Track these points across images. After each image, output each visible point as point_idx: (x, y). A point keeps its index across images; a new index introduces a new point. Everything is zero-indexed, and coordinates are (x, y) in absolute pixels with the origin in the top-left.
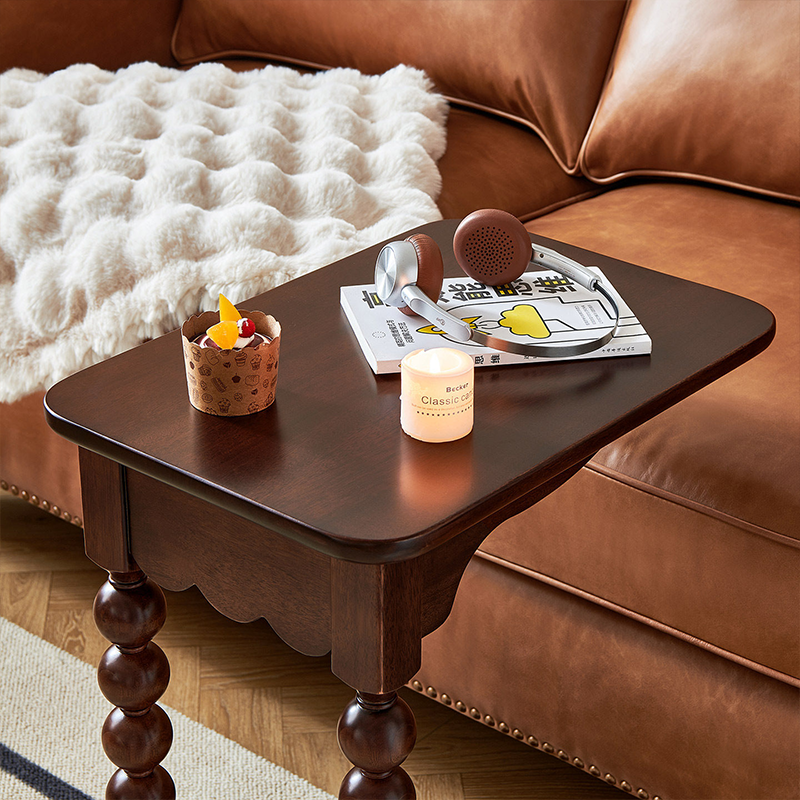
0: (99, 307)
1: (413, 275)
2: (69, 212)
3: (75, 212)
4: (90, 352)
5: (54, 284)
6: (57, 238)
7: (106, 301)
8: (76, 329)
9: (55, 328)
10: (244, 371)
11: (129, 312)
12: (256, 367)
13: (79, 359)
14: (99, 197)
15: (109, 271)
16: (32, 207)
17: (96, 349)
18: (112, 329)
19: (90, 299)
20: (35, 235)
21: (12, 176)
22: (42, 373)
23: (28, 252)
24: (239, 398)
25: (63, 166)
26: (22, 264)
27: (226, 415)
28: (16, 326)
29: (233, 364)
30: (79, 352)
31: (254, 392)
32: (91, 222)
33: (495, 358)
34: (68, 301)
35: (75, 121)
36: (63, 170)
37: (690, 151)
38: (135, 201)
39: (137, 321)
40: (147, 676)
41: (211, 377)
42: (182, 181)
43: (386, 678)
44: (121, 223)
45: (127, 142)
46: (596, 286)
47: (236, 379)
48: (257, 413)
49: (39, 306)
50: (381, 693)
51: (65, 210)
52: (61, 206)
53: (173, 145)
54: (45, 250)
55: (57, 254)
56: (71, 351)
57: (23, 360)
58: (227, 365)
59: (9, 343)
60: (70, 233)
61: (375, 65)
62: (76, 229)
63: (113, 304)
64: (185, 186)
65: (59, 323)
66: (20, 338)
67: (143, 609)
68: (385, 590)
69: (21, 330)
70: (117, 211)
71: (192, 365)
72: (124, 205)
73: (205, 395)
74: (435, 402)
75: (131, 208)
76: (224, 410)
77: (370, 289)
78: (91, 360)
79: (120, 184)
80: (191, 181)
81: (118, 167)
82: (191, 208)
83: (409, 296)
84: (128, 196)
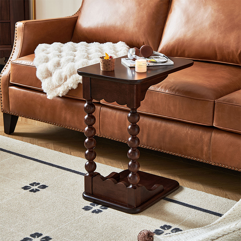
0: (70, 78)
2: (63, 63)
3: (64, 62)
5: (61, 75)
6: (60, 67)
7: (72, 76)
8: (65, 83)
9: (61, 83)
11: (76, 78)
12: (112, 62)
13: (66, 88)
14: (68, 59)
15: (72, 71)
16: (55, 62)
17: (69, 86)
18: (73, 81)
19: (68, 77)
20: (56, 67)
21: (50, 58)
22: (58, 92)
23: (55, 70)
24: (109, 68)
25: (60, 56)
26: (54, 73)
28: (53, 84)
30: (66, 87)
31: (112, 67)
32: (67, 64)
33: (149, 64)
34: (64, 78)
35: (60, 49)
36: (60, 57)
37: (177, 52)
38: (75, 60)
39: (78, 79)
41: (105, 64)
42: (84, 56)
43: (136, 105)
44: (73, 63)
45: (71, 52)
46: (164, 56)
47: (109, 64)
48: (112, 71)
49: (58, 79)
50: (135, 108)
51: (62, 63)
52: (61, 62)
53: (81, 51)
54: (58, 69)
55: (61, 70)
56: (64, 87)
57: (54, 90)
59: (52, 87)
60: (63, 66)
61: (115, 42)
62: (64, 65)
63: (73, 77)
64: (85, 56)
65: (62, 82)
66: (54, 86)
69: (54, 85)
71: (102, 63)
72: (73, 61)
73: (104, 68)
74: (141, 66)
75: (75, 61)
76: (107, 70)
77: (126, 58)
78: (68, 88)
79: (72, 57)
80: (86, 56)
81: (70, 56)
82: (86, 60)
83: (134, 56)
84: (74, 59)
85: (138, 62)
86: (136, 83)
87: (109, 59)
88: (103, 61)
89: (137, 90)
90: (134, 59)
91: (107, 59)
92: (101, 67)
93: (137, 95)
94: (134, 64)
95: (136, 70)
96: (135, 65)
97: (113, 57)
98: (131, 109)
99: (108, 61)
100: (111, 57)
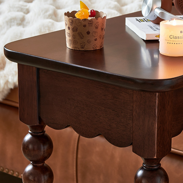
1: (159, 4)
4: (7, 82)
10: (92, 29)
12: (97, 28)
14: (11, 19)
24: (89, 42)
27: (83, 50)
29: (87, 25)
31: (96, 40)
32: (8, 29)
40: (44, 177)
41: (78, 32)
42: (47, 12)
43: (157, 150)
44: (20, 28)
47: (88, 33)
48: (96, 50)
50: (155, 157)
58: (85, 26)
67: (44, 145)
68: (158, 107)
70: (19, 24)
71: (69, 28)
72: (22, 22)
73: (74, 41)
74: (176, 38)
75: (25, 23)
76: (83, 48)
77: (138, 18)
78: (7, 86)
79: (20, 14)
80: (50, 12)
81: (18, 11)
82: (50, 22)
83: (158, 12)
84: (23, 20)
85: (168, 27)
86: (160, 89)
87: (90, 18)
88: (72, 22)
89: (162, 106)
90: (158, 21)
91: (82, 18)
92: (68, 38)
93: (162, 123)
94: (156, 33)
95: (163, 49)
96: (159, 36)
97: (101, 14)
98: (145, 159)
99: (84, 23)
100: (94, 14)
